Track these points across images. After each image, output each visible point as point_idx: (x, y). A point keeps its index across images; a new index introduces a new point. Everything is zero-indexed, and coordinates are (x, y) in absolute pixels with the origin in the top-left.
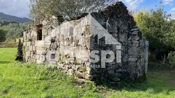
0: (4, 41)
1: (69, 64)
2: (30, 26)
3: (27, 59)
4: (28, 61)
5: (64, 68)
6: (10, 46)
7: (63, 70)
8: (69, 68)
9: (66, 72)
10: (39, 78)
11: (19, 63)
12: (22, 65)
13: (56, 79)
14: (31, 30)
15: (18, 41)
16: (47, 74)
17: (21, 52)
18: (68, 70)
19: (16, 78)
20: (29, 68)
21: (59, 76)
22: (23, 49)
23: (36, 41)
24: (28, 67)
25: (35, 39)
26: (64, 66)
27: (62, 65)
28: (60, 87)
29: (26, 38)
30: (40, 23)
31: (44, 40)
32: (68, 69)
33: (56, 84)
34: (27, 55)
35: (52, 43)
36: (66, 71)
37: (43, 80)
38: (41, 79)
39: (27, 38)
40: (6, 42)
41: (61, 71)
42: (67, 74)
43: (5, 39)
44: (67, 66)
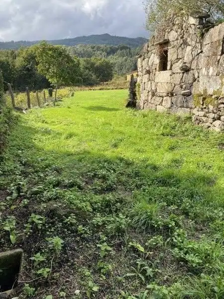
0: (111, 80)
1: (215, 111)
2: (148, 46)
3: (142, 104)
4: (143, 108)
5: (204, 119)
6: (119, 87)
7: (203, 122)
8: (214, 119)
9: (209, 127)
10: (161, 132)
11: (130, 111)
12: (136, 113)
13: (189, 137)
14: (150, 53)
15: (129, 78)
16: (173, 128)
17: (133, 94)
18: (211, 123)
19: (127, 130)
20: (146, 118)
21: (194, 132)
22: (137, 89)
23: (157, 72)
24: (144, 117)
25: (156, 69)
26: (205, 116)
27: (202, 113)
28: (196, 149)
29: (141, 69)
30: (166, 38)
31: (171, 69)
32: (214, 121)
33: (189, 144)
34: (141, 98)
35: (185, 74)
36: (208, 124)
37: (168, 135)
38: (163, 134)
39: (144, 68)
40: (113, 80)
41: (198, 124)
42: (211, 129)
43: (112, 76)
44: (212, 115)
